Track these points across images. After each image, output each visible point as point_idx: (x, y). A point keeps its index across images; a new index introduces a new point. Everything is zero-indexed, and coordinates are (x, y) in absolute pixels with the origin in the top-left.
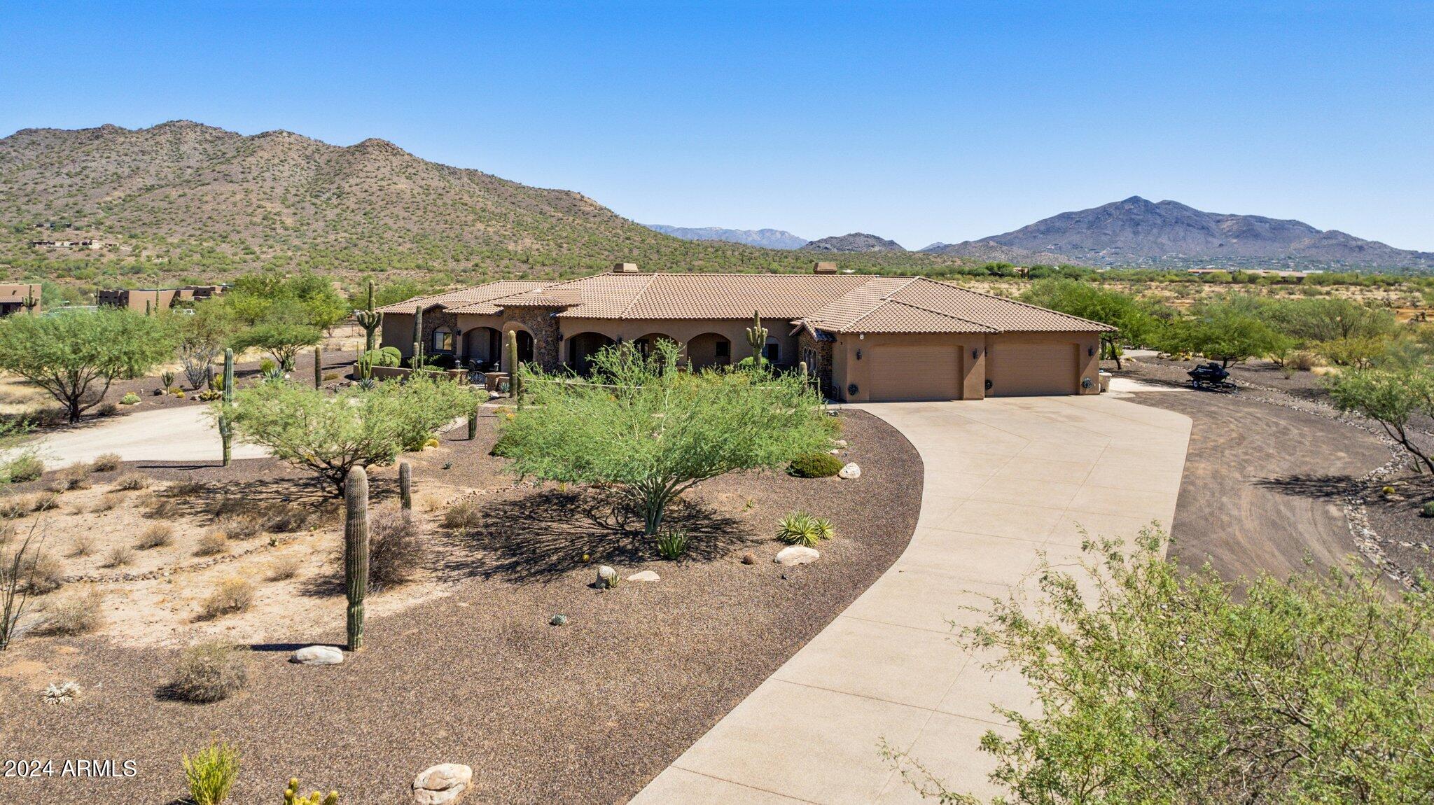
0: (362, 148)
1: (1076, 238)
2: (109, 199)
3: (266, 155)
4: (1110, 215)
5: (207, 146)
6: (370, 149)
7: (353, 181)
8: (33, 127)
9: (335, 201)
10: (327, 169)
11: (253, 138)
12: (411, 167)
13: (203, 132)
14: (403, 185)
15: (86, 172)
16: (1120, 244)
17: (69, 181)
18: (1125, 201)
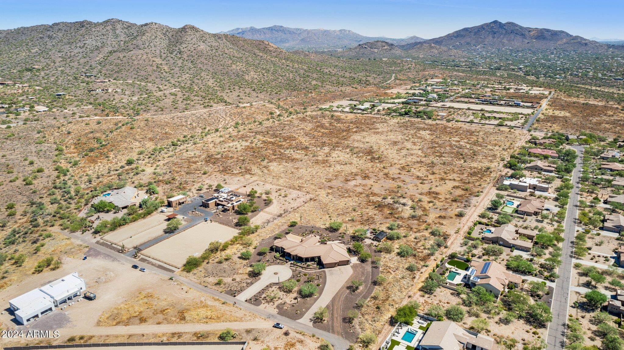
0: (184, 29)
1: (469, 40)
2: (98, 59)
3: (149, 35)
4: (484, 29)
5: (125, 30)
6: (187, 30)
7: (184, 46)
8: (57, 22)
9: (179, 56)
10: (173, 40)
11: (142, 26)
12: (203, 36)
13: (123, 24)
14: (202, 46)
15: (86, 46)
16: (486, 43)
17: (81, 51)
18: (491, 23)
